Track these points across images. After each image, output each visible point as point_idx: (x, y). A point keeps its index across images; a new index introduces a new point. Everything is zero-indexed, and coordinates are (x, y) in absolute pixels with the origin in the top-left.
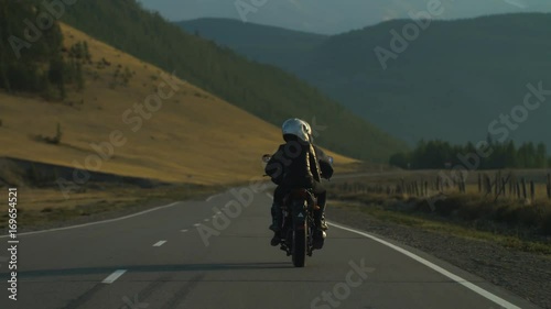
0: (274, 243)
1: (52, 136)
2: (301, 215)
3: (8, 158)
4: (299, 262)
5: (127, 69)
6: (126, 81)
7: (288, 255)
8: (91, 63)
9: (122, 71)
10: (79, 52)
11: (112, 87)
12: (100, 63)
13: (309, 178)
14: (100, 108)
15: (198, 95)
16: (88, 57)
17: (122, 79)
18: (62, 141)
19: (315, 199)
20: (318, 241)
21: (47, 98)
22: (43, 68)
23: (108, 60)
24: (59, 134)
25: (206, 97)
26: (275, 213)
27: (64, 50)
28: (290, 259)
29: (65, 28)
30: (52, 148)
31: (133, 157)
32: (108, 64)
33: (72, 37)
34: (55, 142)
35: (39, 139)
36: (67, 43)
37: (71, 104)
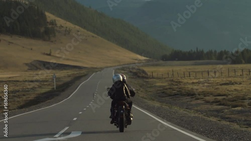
0: (112, 123)
1: (48, 53)
2: (122, 111)
3: (37, 61)
4: (122, 130)
5: (69, 29)
6: (69, 33)
7: (117, 127)
8: (57, 27)
9: (68, 29)
10: (53, 23)
11: (65, 35)
12: (60, 27)
13: (125, 97)
14: (61, 43)
15: (93, 37)
16: (56, 25)
17: (68, 32)
18: (52, 54)
19: (127, 105)
20: (129, 122)
21: (45, 40)
22: (42, 30)
23: (62, 25)
24: (51, 52)
25: (96, 37)
26: (112, 110)
27: (48, 22)
28: (118, 129)
29: (47, 14)
30: (49, 57)
31: (74, 59)
32: (63, 27)
33: (49, 17)
34: (49, 55)
35: (44, 54)
36: (49, 20)
37: (52, 42)
